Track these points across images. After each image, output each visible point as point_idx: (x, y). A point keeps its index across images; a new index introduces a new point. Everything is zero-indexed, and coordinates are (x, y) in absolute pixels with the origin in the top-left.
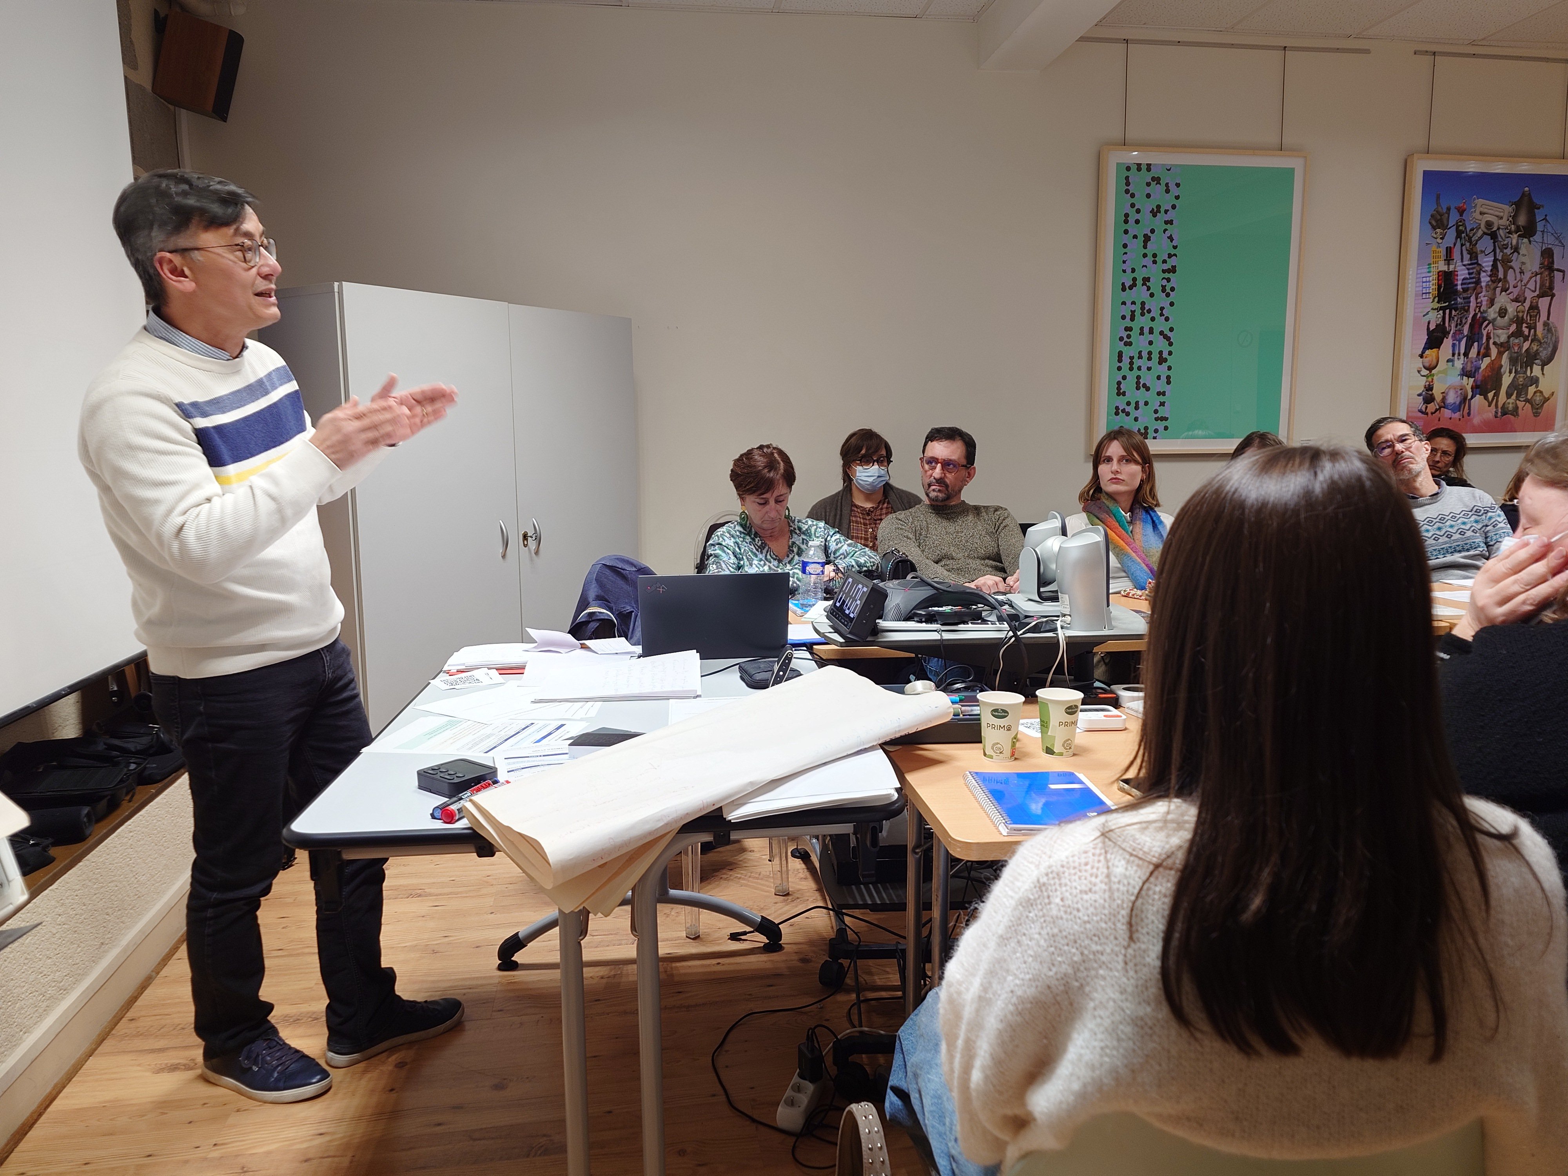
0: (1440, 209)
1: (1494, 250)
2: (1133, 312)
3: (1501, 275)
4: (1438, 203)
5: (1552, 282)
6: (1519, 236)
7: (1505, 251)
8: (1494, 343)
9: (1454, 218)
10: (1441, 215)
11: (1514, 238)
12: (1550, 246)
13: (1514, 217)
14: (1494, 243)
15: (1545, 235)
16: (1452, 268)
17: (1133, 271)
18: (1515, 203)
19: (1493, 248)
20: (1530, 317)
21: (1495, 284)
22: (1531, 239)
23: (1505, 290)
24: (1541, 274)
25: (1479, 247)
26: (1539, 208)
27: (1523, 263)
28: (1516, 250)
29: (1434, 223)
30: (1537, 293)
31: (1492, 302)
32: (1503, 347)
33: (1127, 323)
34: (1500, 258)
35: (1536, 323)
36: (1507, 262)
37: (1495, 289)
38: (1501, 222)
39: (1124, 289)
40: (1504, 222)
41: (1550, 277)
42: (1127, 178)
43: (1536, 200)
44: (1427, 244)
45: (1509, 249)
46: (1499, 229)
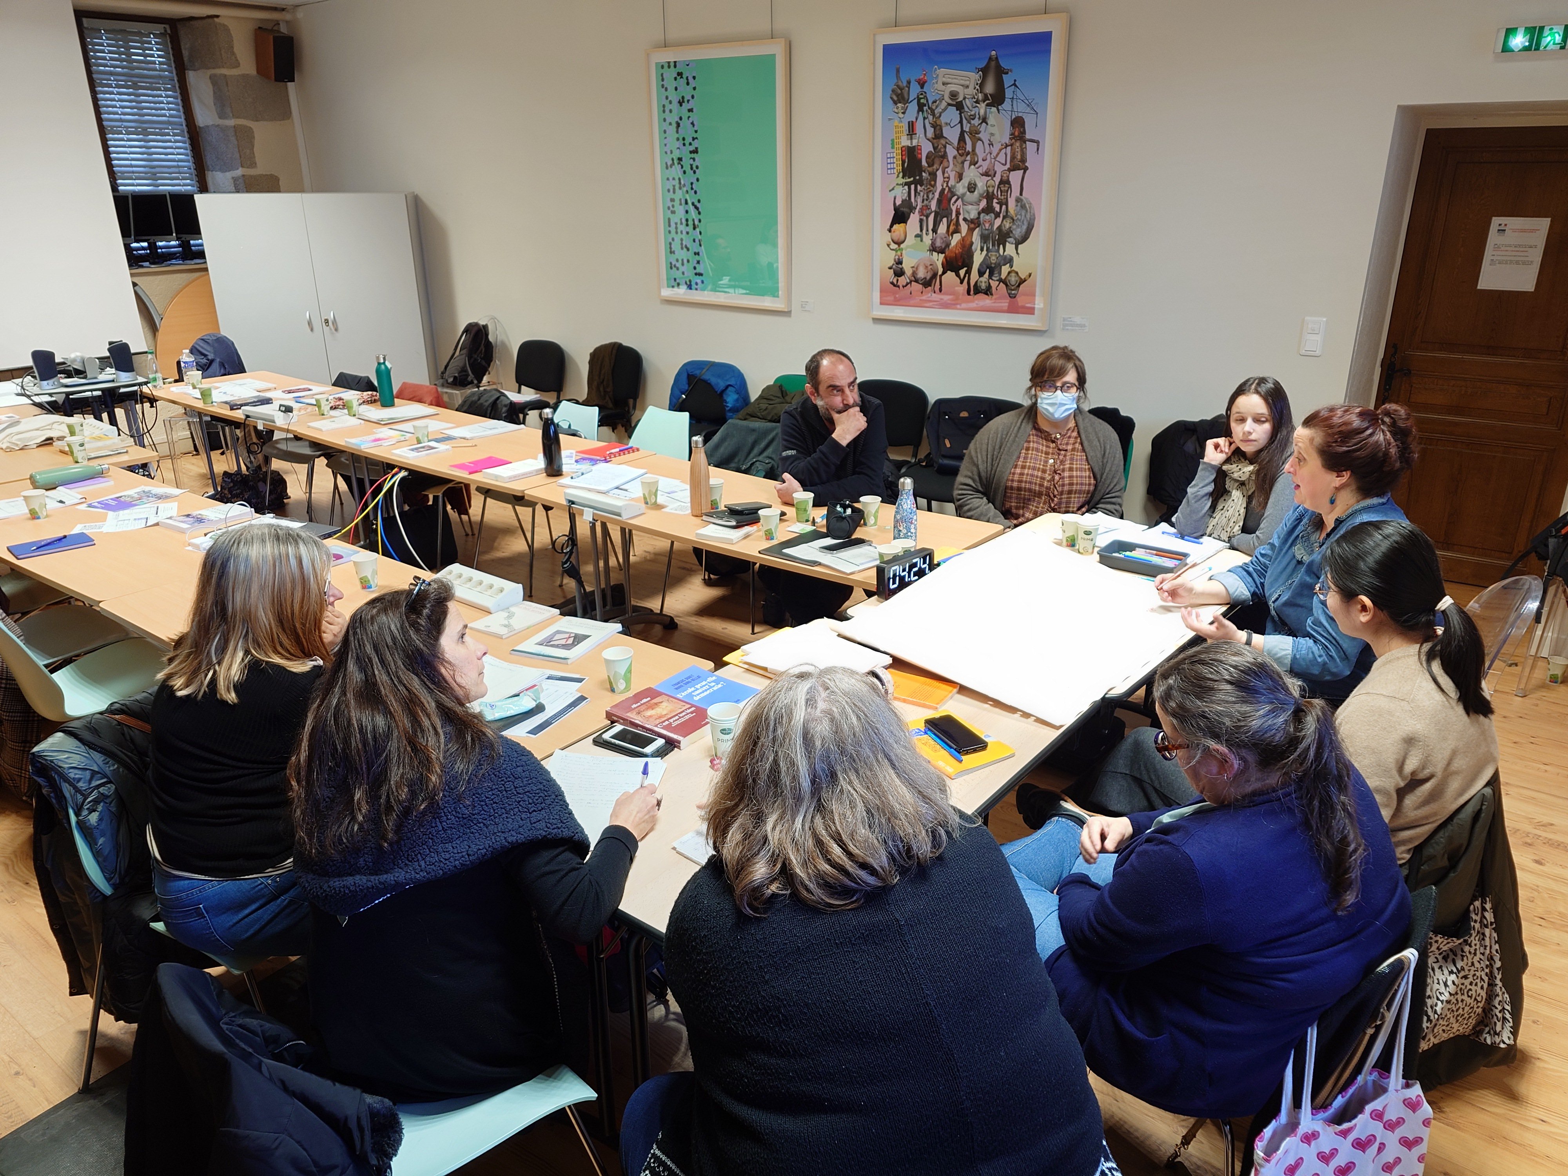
0: (900, 83)
1: (961, 122)
2: (674, 186)
3: (969, 148)
4: (898, 77)
5: (1023, 154)
6: (987, 105)
7: (972, 122)
8: (965, 219)
9: (915, 90)
10: (901, 89)
11: (982, 107)
12: (1020, 115)
13: (982, 85)
14: (960, 114)
15: (1015, 102)
16: (915, 142)
17: (671, 152)
18: (982, 70)
19: (959, 119)
20: (1001, 192)
21: (963, 158)
22: (1000, 107)
23: (974, 163)
24: (1011, 145)
25: (944, 119)
26: (1007, 73)
27: (992, 134)
28: (984, 120)
29: (895, 98)
30: (1008, 166)
31: (960, 177)
32: (974, 224)
33: (671, 195)
34: (967, 130)
35: (1007, 199)
36: (974, 134)
37: (963, 163)
38: (967, 91)
39: (667, 168)
40: (971, 91)
41: (1022, 150)
42: (662, 75)
43: (1004, 64)
44: (890, 119)
45: (977, 119)
46: (965, 98)
